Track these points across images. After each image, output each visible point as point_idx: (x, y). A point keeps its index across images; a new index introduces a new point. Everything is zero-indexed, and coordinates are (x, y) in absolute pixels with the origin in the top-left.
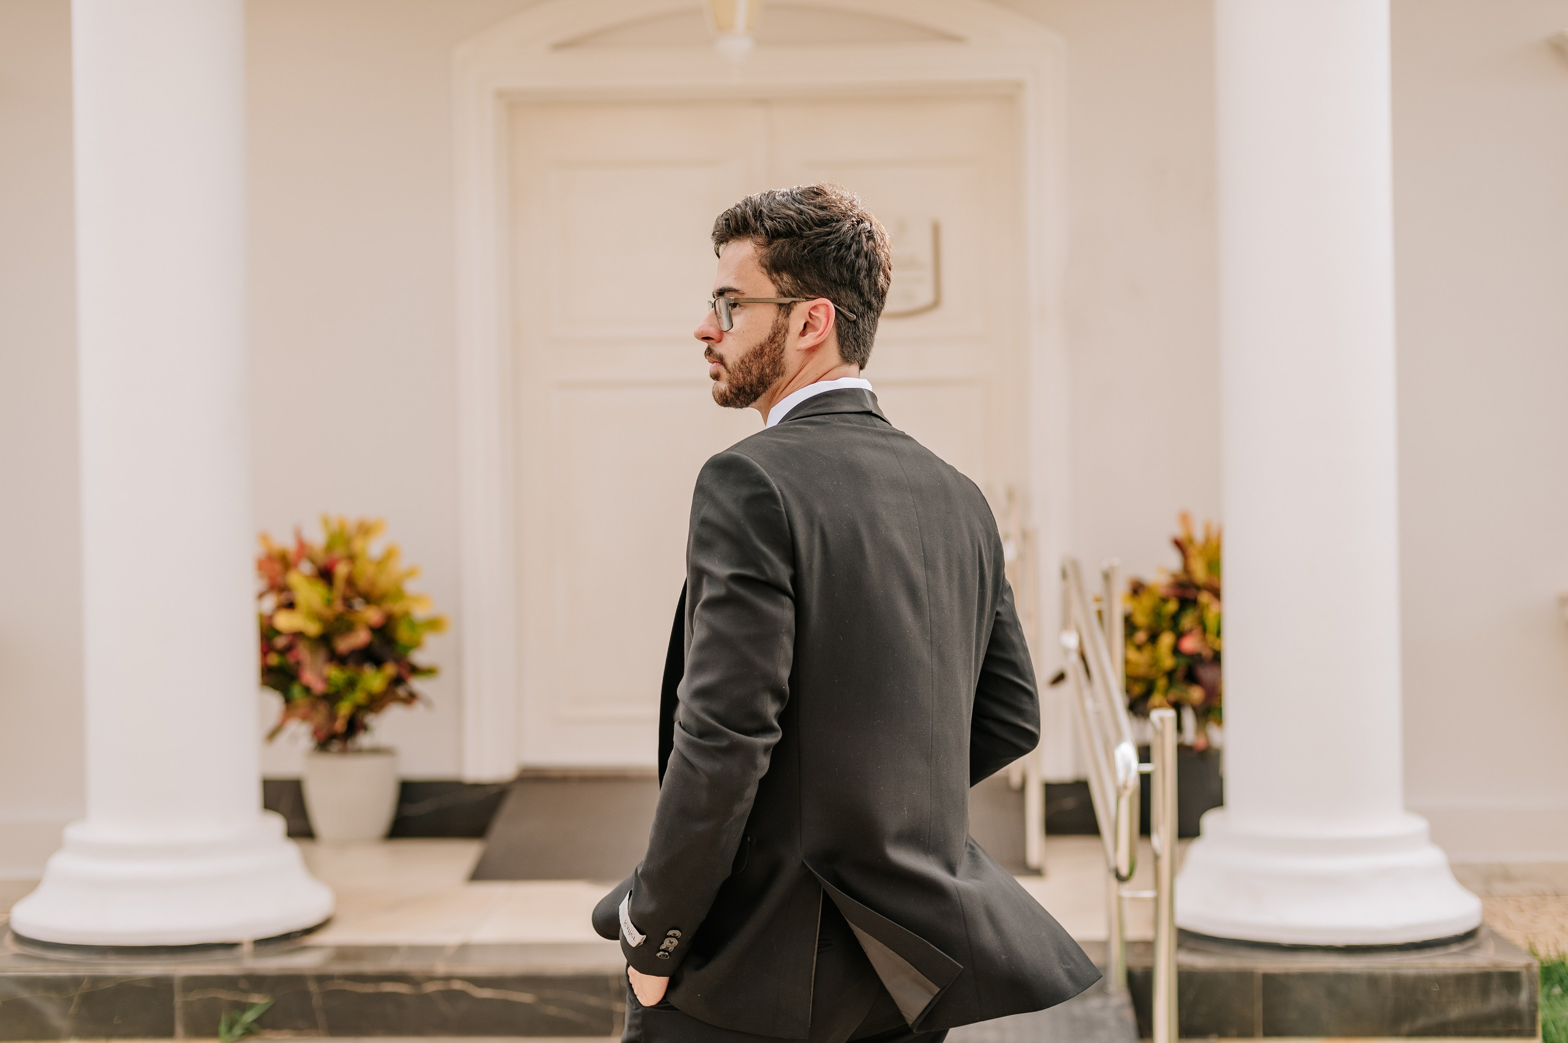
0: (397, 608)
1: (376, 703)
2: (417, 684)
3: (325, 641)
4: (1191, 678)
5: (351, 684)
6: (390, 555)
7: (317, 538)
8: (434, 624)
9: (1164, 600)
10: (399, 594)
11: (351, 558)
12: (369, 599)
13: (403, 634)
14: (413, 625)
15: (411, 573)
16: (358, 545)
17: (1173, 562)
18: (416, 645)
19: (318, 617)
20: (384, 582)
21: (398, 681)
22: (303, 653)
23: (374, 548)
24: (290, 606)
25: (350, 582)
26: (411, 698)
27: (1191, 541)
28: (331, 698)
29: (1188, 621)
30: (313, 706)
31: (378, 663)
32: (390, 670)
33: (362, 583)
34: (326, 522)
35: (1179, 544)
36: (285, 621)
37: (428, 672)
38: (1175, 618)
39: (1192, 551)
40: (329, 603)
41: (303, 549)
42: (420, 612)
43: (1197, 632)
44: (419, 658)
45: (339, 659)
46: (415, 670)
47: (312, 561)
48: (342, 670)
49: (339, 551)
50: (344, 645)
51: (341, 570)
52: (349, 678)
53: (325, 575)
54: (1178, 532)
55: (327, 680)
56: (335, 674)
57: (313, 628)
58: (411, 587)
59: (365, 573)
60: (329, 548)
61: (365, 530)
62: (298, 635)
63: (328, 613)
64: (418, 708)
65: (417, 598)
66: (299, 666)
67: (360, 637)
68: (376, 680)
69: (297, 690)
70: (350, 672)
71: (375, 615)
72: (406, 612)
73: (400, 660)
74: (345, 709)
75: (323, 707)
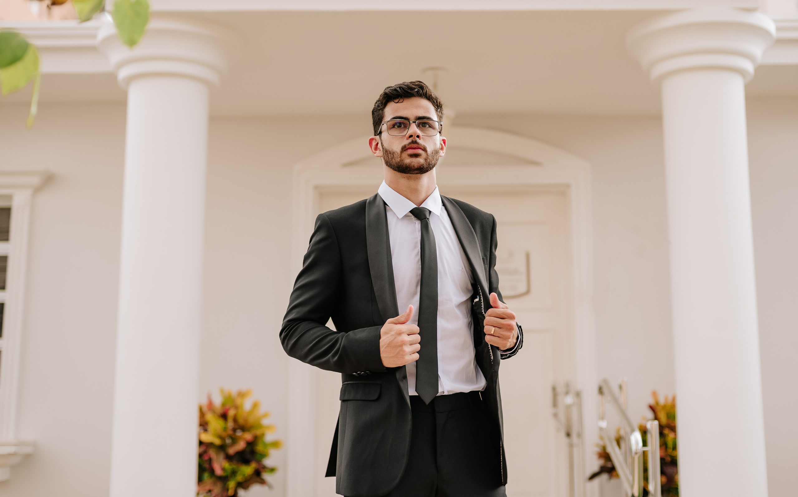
0: (258, 432)
1: (246, 483)
2: (265, 475)
3: (222, 448)
5: (234, 473)
6: (255, 406)
7: (218, 401)
8: (276, 444)
10: (258, 425)
11: (236, 407)
12: (244, 429)
13: (260, 448)
14: (266, 445)
15: (266, 415)
16: (239, 401)
18: (266, 455)
19: (220, 437)
20: (252, 420)
21: (257, 473)
22: (212, 453)
23: (247, 405)
25: (235, 420)
26: (263, 482)
27: (658, 405)
28: (224, 479)
30: (215, 484)
31: (246, 462)
32: (254, 466)
33: (241, 421)
35: (652, 408)
36: (205, 437)
37: (272, 470)
40: (225, 430)
41: (210, 405)
42: (269, 437)
44: (267, 462)
45: (229, 458)
46: (264, 468)
47: (215, 412)
48: (230, 465)
49: (230, 405)
50: (232, 451)
51: (231, 413)
52: (233, 468)
53: (224, 416)
54: (652, 401)
55: (223, 469)
56: (227, 465)
57: (217, 442)
58: (265, 422)
59: (243, 416)
60: (223, 405)
61: (242, 395)
62: (211, 445)
63: (224, 435)
64: (267, 488)
65: (269, 427)
66: (210, 461)
67: (241, 446)
68: (248, 470)
69: (206, 476)
70: (234, 466)
71: (248, 436)
72: (263, 435)
73: (259, 462)
74: (232, 484)
75: (219, 484)
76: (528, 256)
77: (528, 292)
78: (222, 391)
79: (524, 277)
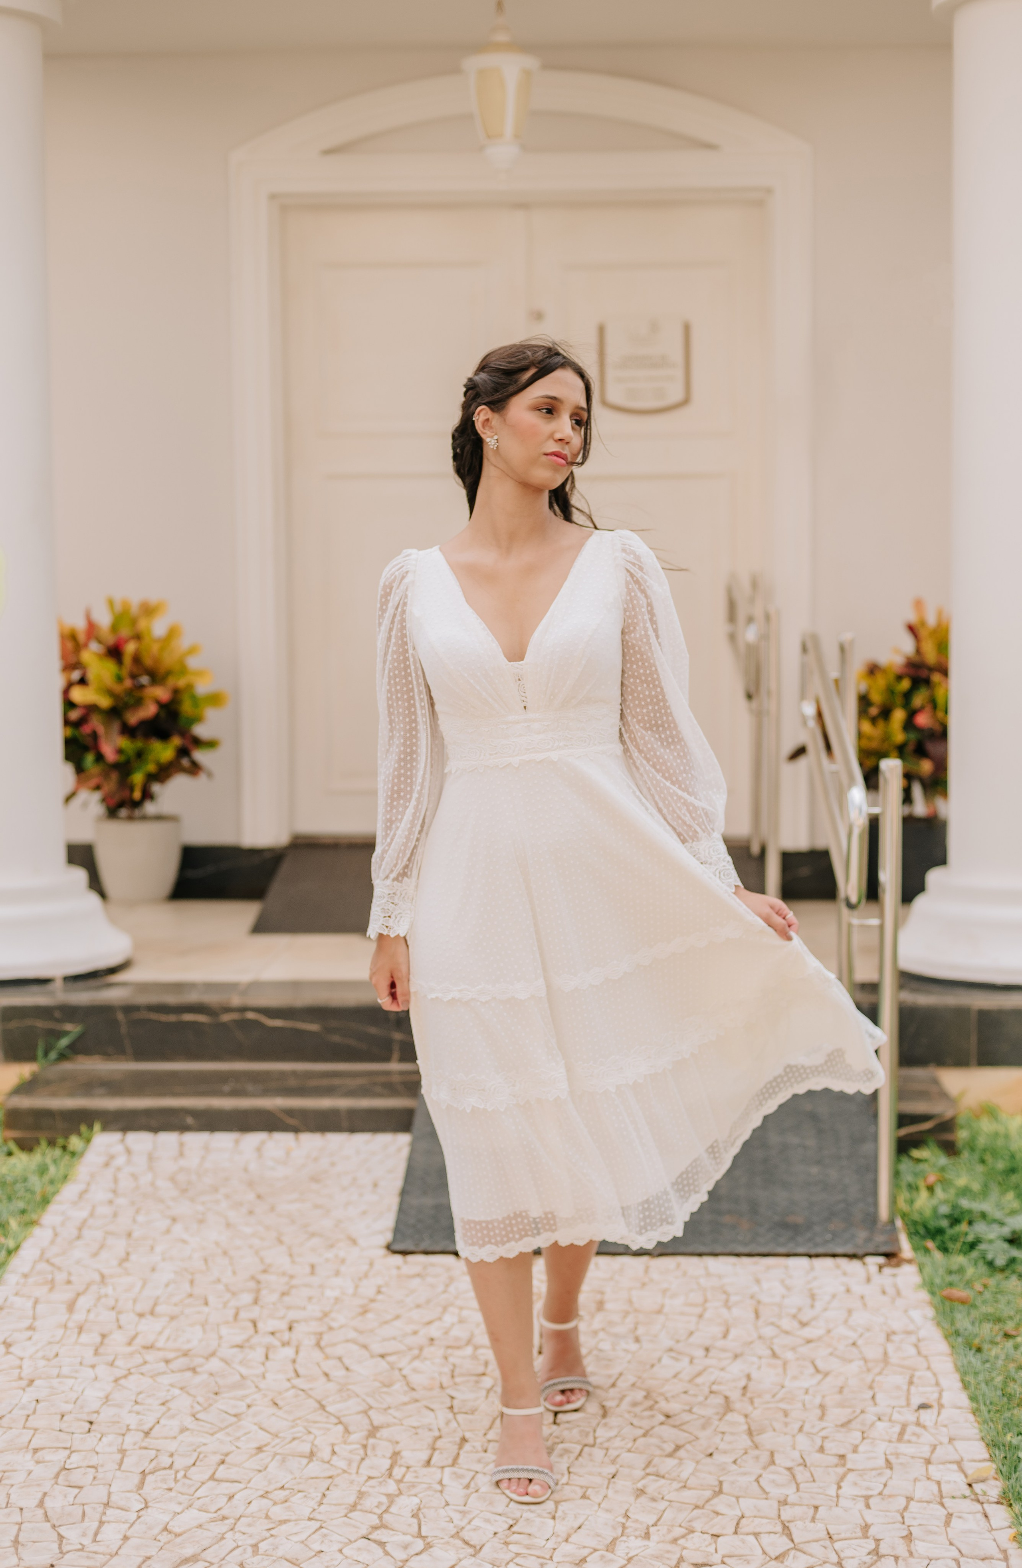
0: (181, 683)
1: (163, 773)
2: (199, 755)
3: (115, 713)
4: (921, 751)
5: (140, 755)
6: (173, 633)
7: (104, 620)
8: (215, 699)
9: (899, 678)
10: (183, 670)
11: (138, 637)
12: (154, 676)
13: (186, 707)
14: (195, 700)
15: (192, 650)
16: (142, 624)
17: (907, 645)
18: (197, 719)
19: (110, 693)
20: (168, 660)
21: (183, 752)
22: (96, 723)
23: (158, 628)
24: (83, 681)
25: (137, 659)
26: (195, 769)
27: (923, 623)
28: (124, 768)
29: (918, 700)
30: (106, 775)
31: (164, 736)
32: (176, 741)
33: (148, 661)
35: (912, 629)
36: (78, 695)
37: (211, 744)
38: (908, 696)
39: (923, 633)
40: (119, 679)
41: (92, 629)
42: (202, 688)
43: (928, 709)
44: (200, 731)
45: (128, 731)
46: (198, 742)
47: (100, 641)
48: (132, 742)
49: (125, 632)
50: (134, 718)
51: (130, 648)
52: (137, 748)
53: (114, 652)
54: (912, 617)
55: (120, 751)
56: (126, 744)
57: (105, 702)
58: (193, 663)
59: (151, 653)
60: (114, 628)
61: (149, 610)
62: (91, 708)
63: (118, 689)
64: (202, 778)
65: (199, 673)
66: (95, 736)
67: (149, 710)
68: (164, 752)
69: (89, 759)
70: (139, 744)
71: (161, 693)
72: (190, 687)
73: (184, 733)
74: (138, 778)
75: (114, 776)
76: (687, 330)
77: (686, 400)
78: (111, 603)
79: (679, 372)
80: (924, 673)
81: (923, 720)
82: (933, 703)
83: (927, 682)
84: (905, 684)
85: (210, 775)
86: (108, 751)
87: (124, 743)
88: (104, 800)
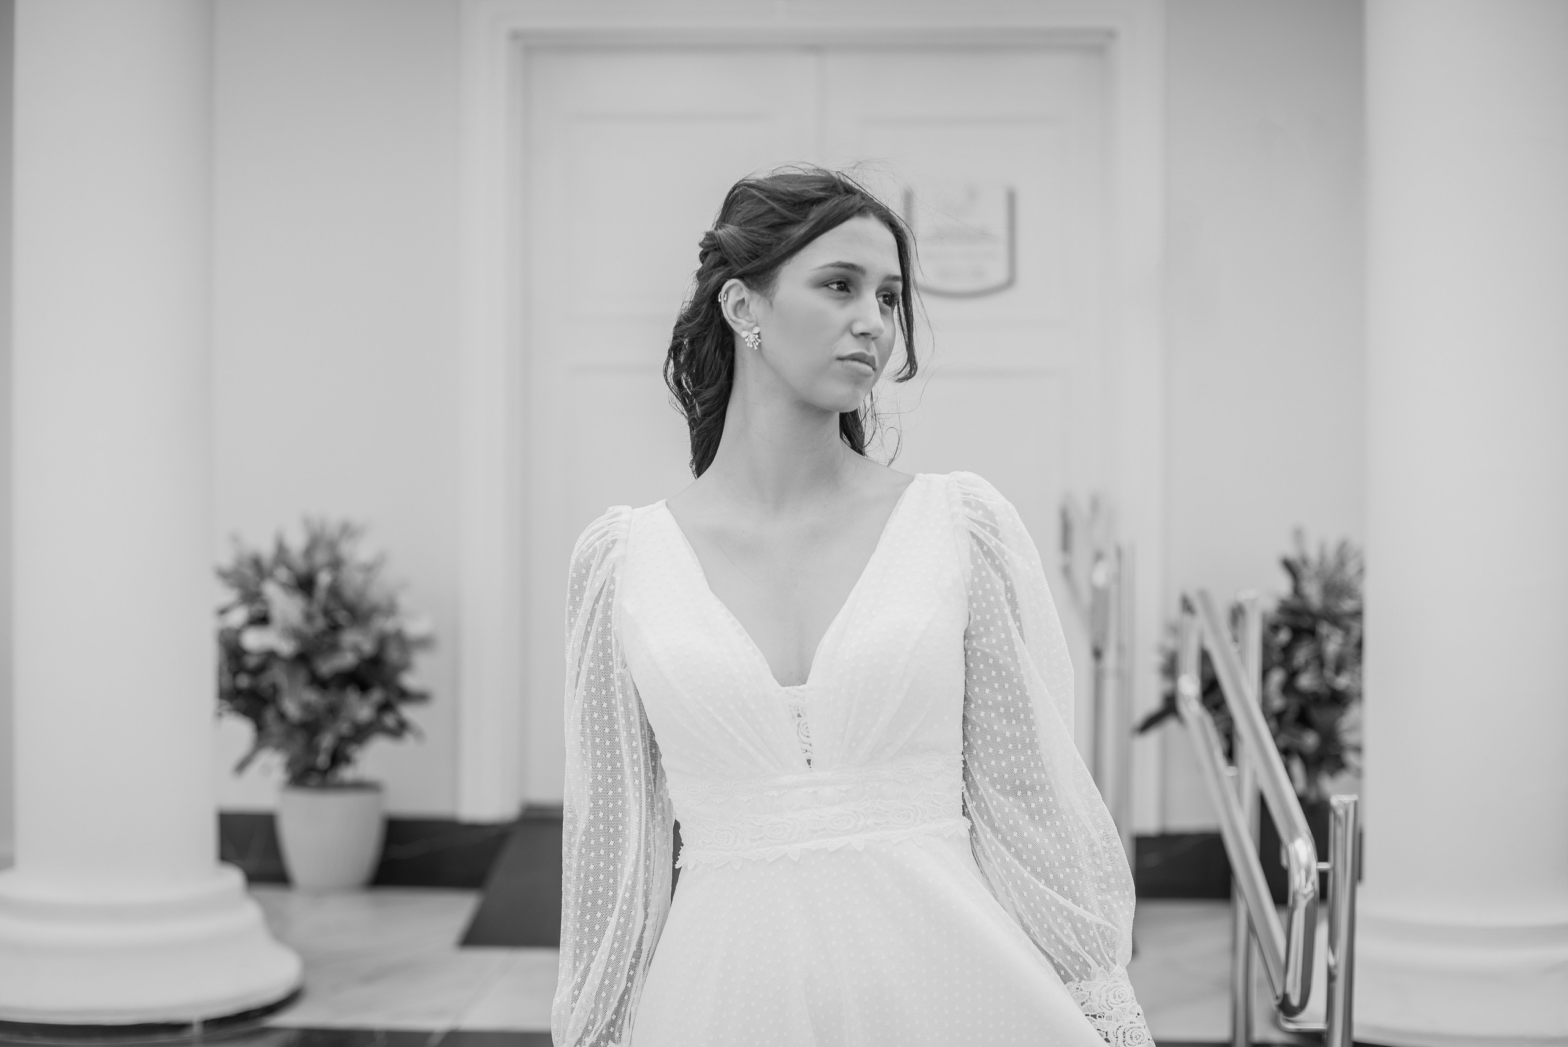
0: (392, 625)
1: (361, 734)
2: (408, 712)
3: (302, 660)
4: (1304, 720)
5: (333, 711)
7: (296, 542)
8: (425, 643)
10: (392, 609)
11: (336, 564)
12: (356, 616)
13: (393, 654)
14: (404, 646)
15: (404, 584)
16: (342, 549)
17: (1283, 586)
18: (405, 666)
19: (297, 635)
20: (376, 594)
21: (385, 707)
22: (279, 673)
23: (359, 552)
24: (263, 621)
25: (334, 591)
26: (401, 729)
27: (1305, 561)
28: (310, 728)
29: (1302, 655)
30: (289, 735)
31: (364, 689)
32: (377, 695)
33: (349, 593)
34: (307, 522)
35: (1290, 567)
36: (255, 640)
37: (420, 698)
38: (1287, 650)
39: (1306, 573)
40: (309, 618)
41: (281, 553)
42: (412, 629)
43: (1313, 668)
44: (409, 681)
45: (319, 683)
46: (404, 695)
47: (290, 567)
48: (322, 696)
49: (321, 557)
50: (326, 667)
51: (324, 578)
52: (330, 705)
53: (305, 583)
54: (1291, 552)
55: (305, 707)
57: (288, 648)
59: (352, 582)
60: (308, 552)
61: (347, 530)
62: (271, 656)
63: (308, 630)
64: (409, 740)
66: (275, 687)
67: (347, 659)
68: (362, 708)
69: (271, 717)
70: (332, 697)
73: (389, 684)
74: (327, 741)
75: (300, 739)
76: (1011, 199)
77: (1010, 283)
79: (1001, 249)
80: (1305, 622)
81: (1306, 681)
82: (1319, 660)
83: (1312, 633)
84: (1284, 636)
85: (419, 735)
86: (292, 708)
87: (312, 696)
88: (290, 765)
